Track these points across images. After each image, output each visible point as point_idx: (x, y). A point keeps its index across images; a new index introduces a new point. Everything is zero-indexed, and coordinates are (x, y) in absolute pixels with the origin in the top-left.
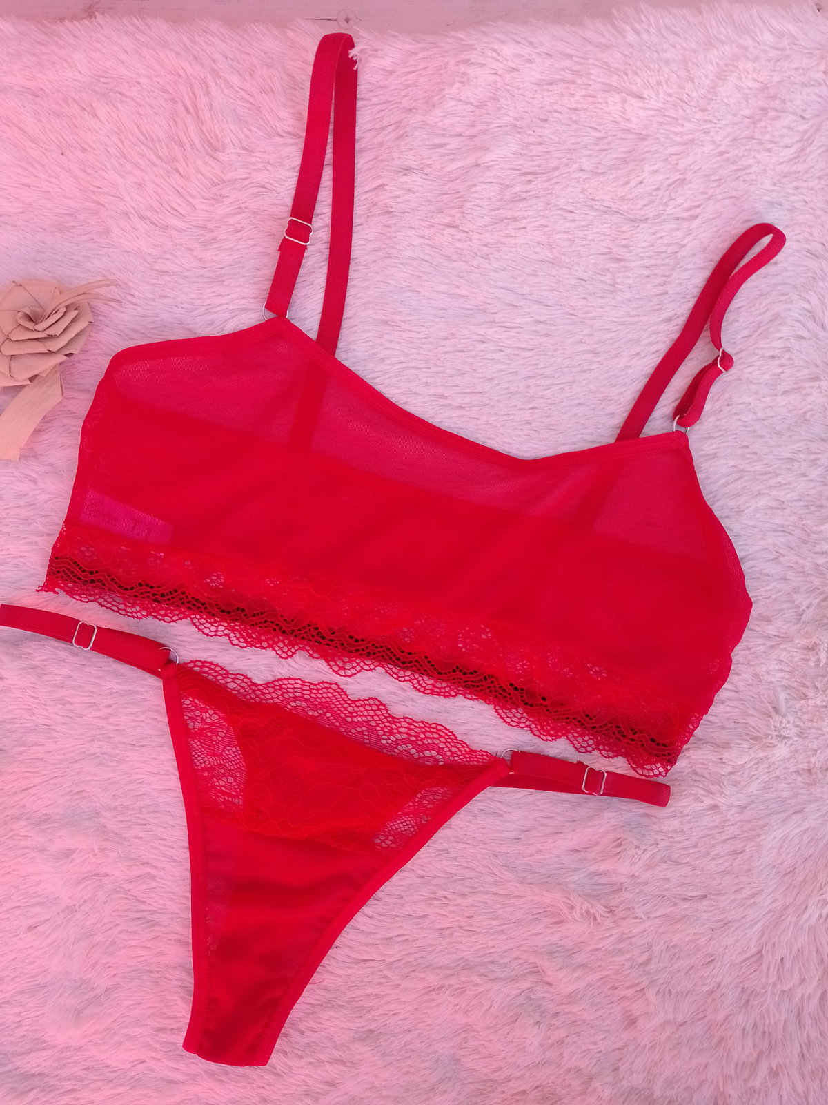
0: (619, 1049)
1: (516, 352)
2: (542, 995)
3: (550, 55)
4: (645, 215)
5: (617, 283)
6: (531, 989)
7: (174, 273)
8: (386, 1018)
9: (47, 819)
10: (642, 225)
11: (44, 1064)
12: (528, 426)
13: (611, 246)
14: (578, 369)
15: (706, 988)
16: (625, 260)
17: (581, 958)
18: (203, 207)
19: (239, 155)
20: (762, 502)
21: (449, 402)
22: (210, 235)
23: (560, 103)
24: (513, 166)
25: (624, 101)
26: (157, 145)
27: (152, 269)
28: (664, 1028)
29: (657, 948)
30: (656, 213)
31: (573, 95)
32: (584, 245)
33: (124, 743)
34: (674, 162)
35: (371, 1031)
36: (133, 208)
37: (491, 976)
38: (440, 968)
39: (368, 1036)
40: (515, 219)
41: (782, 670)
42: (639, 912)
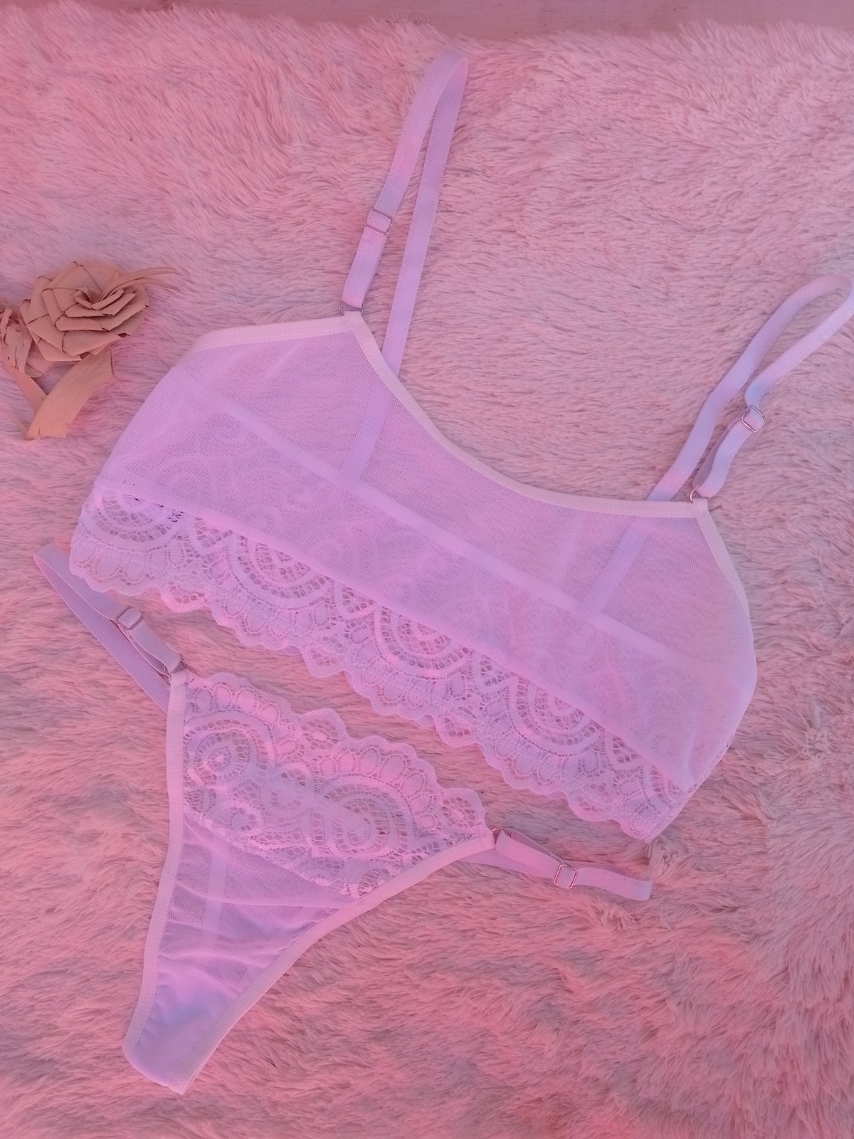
0: (637, 1060)
1: (568, 355)
2: (562, 1002)
3: (616, 65)
4: (702, 226)
5: (671, 292)
6: (551, 996)
7: (234, 262)
8: (404, 1018)
9: (74, 801)
10: (698, 236)
11: (55, 1050)
12: (576, 429)
13: (667, 255)
14: (629, 374)
15: (726, 1004)
16: (679, 270)
17: (603, 966)
18: (266, 198)
19: (304, 149)
21: (499, 400)
22: (271, 227)
23: (623, 112)
24: (573, 172)
25: (687, 112)
26: (225, 136)
27: (212, 257)
28: (684, 1041)
29: (680, 960)
30: (713, 224)
31: (637, 105)
32: (640, 253)
33: (157, 728)
34: (733, 175)
35: (388, 1031)
36: (197, 196)
37: (512, 980)
38: (461, 970)
39: (382, 1036)
40: (573, 224)
41: (817, 684)
42: (664, 922)
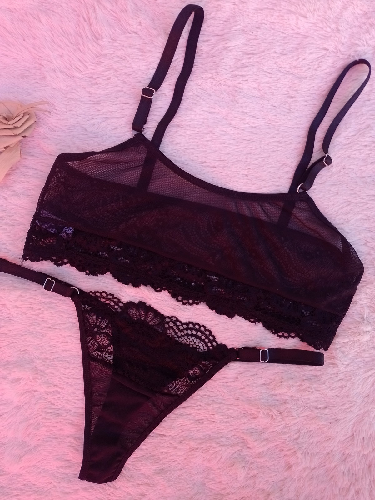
0: (283, 480)
2: (246, 453)
4: (306, 75)
5: (291, 109)
6: (240, 450)
7: (77, 99)
8: (170, 463)
9: (8, 363)
10: (304, 80)
11: (4, 482)
12: (246, 178)
13: (289, 90)
14: (272, 150)
15: (325, 452)
16: (295, 97)
17: (265, 436)
18: (91, 67)
19: (109, 42)
20: (359, 217)
21: (208, 164)
22: (94, 81)
23: (266, 19)
24: (242, 50)
25: (298, 19)
26: (70, 37)
27: (66, 97)
28: (305, 471)
29: (302, 432)
30: (311, 74)
31: (272, 15)
32: (275, 90)
33: (46, 327)
35: (163, 469)
36: (58, 67)
37: (222, 444)
38: (197, 439)
39: (161, 472)
40: (243, 76)
41: (367, 298)
42: (294, 414)
